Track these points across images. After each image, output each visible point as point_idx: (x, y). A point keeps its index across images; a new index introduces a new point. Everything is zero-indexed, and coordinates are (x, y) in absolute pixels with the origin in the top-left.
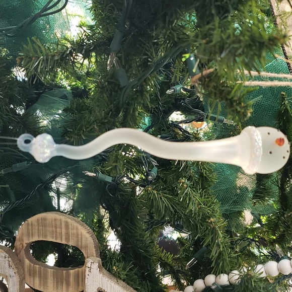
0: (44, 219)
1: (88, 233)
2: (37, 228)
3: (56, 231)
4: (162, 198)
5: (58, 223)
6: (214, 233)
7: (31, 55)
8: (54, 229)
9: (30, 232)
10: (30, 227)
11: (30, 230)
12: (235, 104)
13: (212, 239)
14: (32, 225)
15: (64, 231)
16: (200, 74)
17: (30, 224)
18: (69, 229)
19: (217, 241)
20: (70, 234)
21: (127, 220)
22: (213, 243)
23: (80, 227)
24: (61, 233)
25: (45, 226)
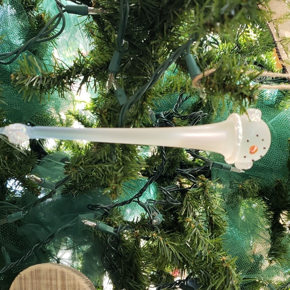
0: (38, 271)
1: (86, 283)
2: (30, 281)
3: (51, 284)
4: (169, 245)
5: (53, 274)
6: (228, 274)
7: (26, 73)
8: (49, 281)
9: (23, 287)
10: (23, 281)
11: (23, 285)
13: (225, 280)
14: (25, 279)
15: (59, 283)
16: (202, 74)
17: (23, 277)
18: (65, 280)
19: (231, 282)
20: (67, 286)
22: (227, 285)
23: (77, 277)
24: (57, 285)
25: (39, 278)
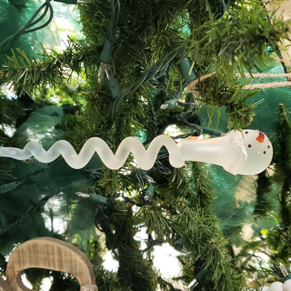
0: (35, 246)
1: (82, 259)
2: (28, 255)
3: (48, 258)
4: (160, 218)
5: (50, 250)
6: (216, 254)
7: (16, 67)
8: (46, 255)
9: (22, 259)
10: (21, 254)
11: (21, 257)
12: (235, 108)
13: (214, 260)
14: (23, 252)
15: (56, 257)
16: (198, 80)
17: (21, 250)
18: (61, 255)
19: (218, 263)
20: (64, 261)
21: (124, 242)
22: (215, 265)
23: (73, 253)
24: (54, 259)
25: (36, 252)
